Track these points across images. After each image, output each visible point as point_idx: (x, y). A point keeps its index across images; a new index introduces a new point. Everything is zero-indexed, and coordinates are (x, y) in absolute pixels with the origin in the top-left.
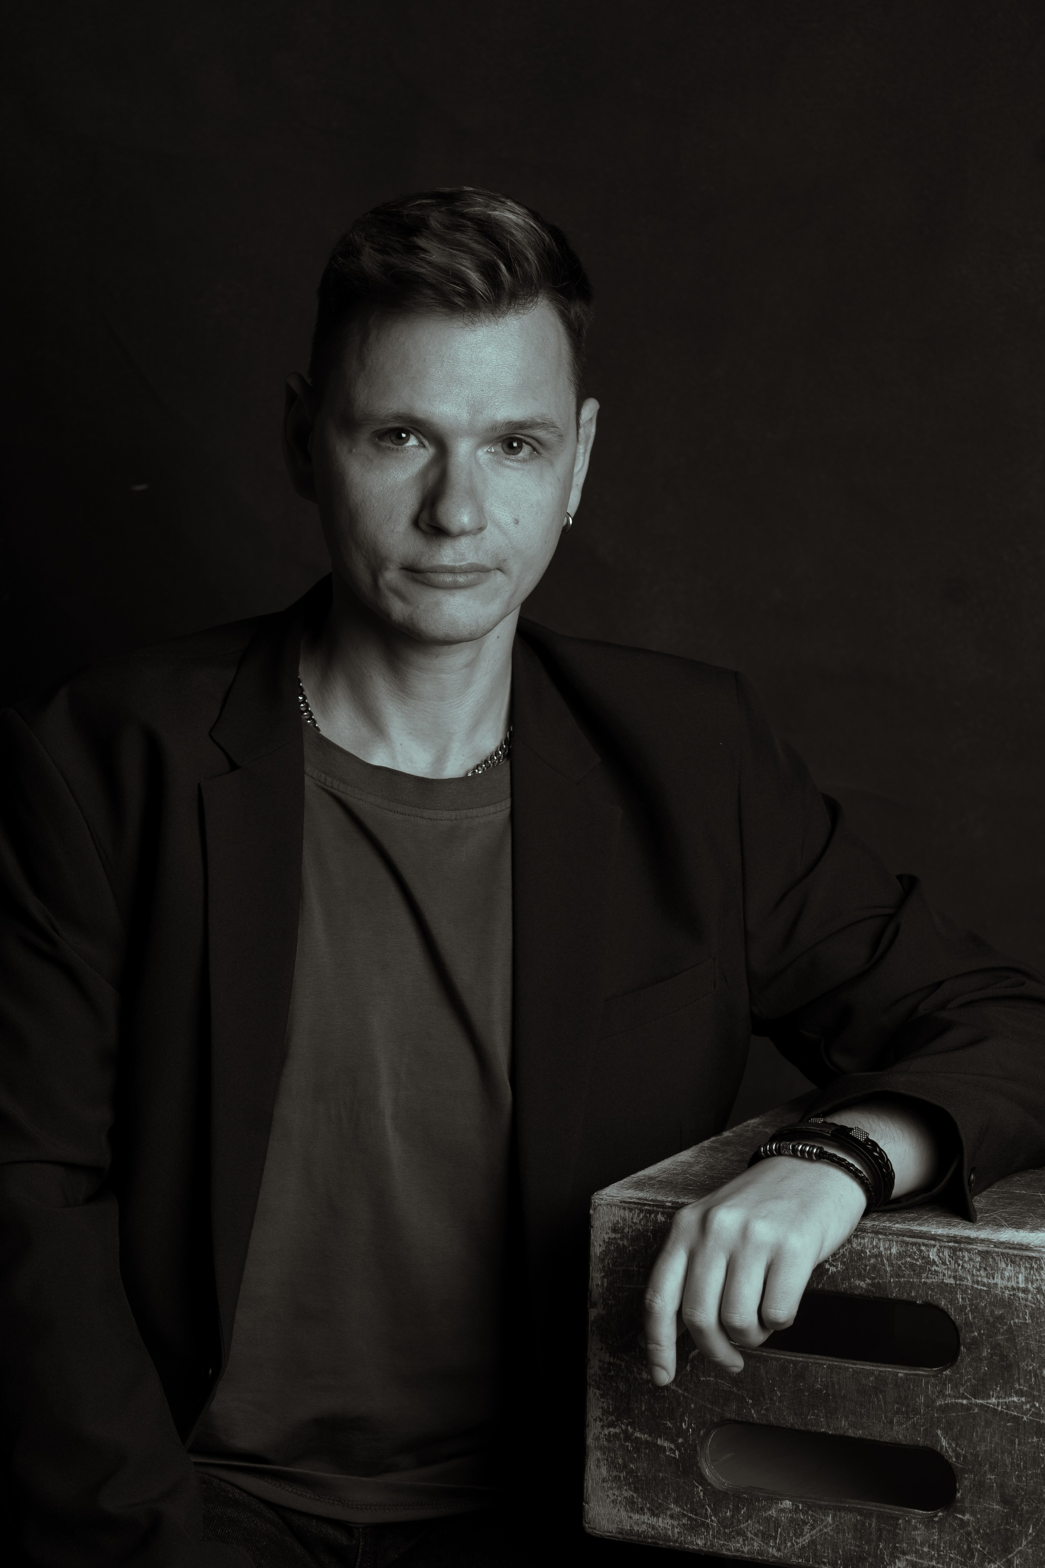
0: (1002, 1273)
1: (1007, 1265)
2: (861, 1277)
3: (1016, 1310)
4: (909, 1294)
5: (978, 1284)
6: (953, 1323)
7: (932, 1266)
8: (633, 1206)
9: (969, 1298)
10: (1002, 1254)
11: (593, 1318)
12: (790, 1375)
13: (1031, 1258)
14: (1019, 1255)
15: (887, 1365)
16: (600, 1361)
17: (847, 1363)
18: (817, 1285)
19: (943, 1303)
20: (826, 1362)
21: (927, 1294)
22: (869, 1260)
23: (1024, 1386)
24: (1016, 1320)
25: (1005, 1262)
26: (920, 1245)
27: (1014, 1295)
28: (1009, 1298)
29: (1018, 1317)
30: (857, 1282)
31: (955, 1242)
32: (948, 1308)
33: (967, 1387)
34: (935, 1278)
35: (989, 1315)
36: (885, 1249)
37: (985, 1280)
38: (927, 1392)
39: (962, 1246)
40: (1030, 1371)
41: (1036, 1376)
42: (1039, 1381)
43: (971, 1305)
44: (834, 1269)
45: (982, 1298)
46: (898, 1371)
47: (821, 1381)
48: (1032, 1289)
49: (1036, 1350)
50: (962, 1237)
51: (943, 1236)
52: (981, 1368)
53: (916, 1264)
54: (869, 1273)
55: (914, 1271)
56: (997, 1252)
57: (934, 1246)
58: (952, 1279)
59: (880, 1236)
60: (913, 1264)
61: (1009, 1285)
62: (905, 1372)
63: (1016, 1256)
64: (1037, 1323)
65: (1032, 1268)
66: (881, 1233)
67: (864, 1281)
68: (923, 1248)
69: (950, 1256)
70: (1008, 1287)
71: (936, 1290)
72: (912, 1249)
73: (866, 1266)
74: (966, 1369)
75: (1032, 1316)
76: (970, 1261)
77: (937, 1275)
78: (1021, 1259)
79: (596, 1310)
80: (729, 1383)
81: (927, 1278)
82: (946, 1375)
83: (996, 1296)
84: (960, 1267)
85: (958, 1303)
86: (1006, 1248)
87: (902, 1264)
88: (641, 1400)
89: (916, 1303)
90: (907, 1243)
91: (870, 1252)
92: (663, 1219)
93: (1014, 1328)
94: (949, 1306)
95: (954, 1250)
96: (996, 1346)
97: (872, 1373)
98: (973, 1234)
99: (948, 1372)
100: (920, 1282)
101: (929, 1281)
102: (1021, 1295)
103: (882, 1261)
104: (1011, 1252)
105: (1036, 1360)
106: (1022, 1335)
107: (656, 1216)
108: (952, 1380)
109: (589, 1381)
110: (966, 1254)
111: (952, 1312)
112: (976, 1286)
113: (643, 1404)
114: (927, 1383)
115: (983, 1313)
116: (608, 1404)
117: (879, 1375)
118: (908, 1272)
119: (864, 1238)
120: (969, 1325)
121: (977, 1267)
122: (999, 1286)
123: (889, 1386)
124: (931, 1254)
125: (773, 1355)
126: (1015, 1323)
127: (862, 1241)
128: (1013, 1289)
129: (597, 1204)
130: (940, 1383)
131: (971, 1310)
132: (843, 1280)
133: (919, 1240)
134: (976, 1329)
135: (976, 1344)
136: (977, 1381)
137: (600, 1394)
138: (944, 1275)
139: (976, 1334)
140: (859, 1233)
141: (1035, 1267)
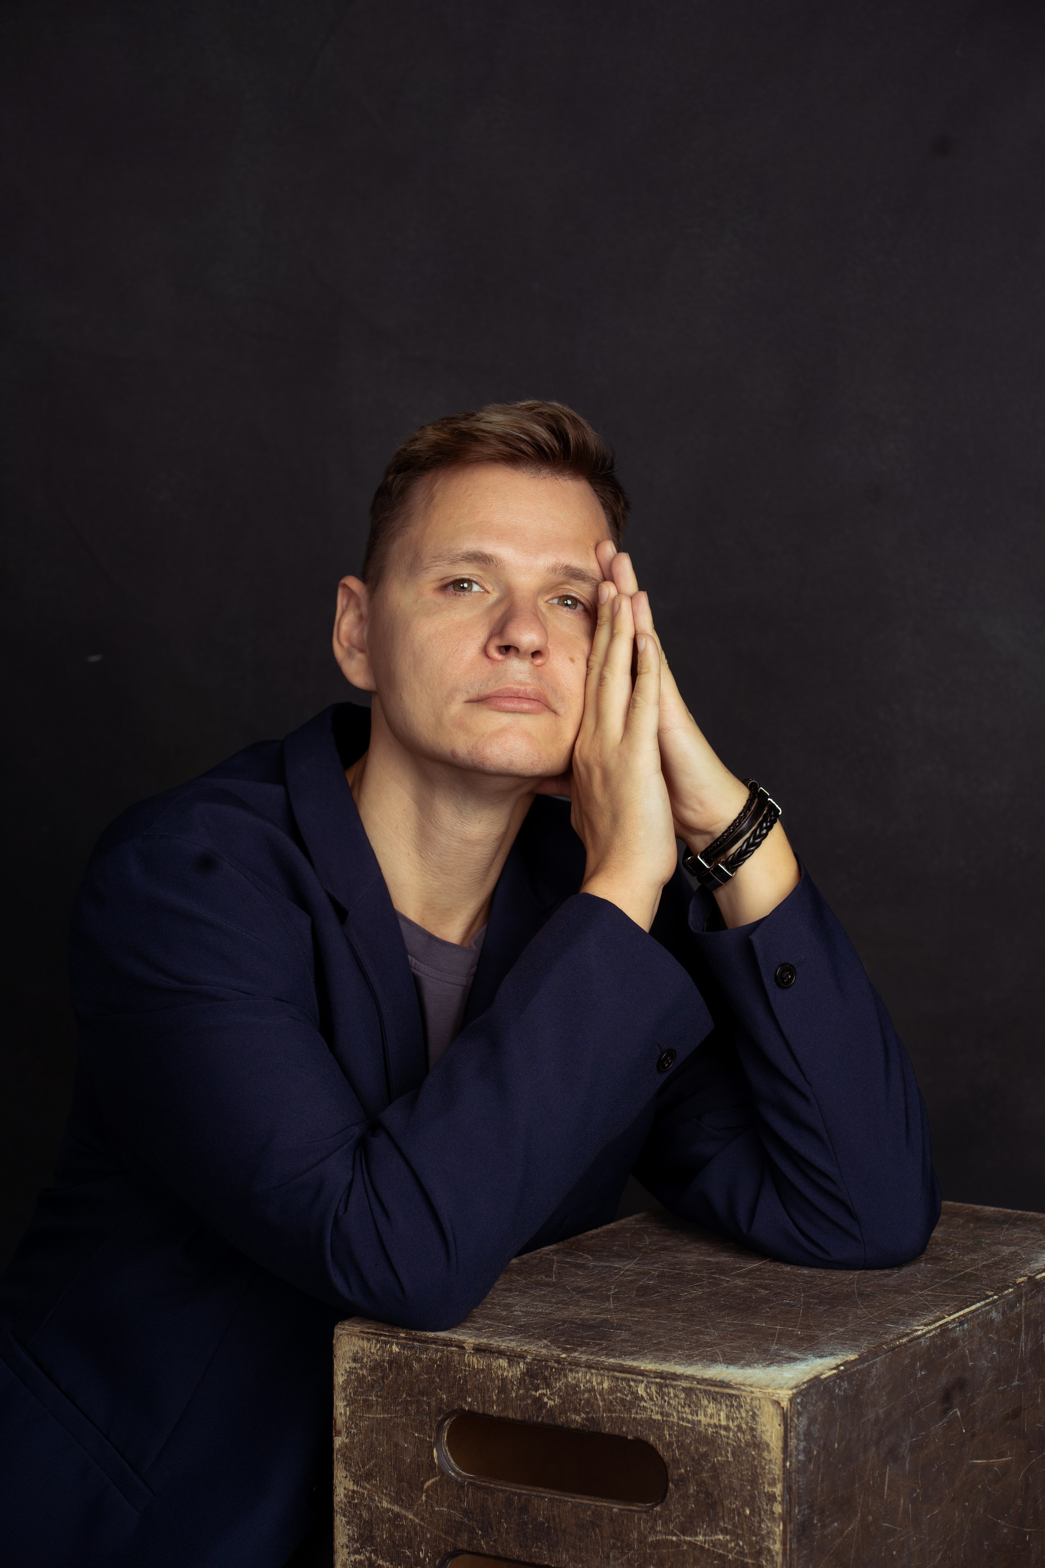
0: (705, 1410)
1: (709, 1402)
2: (577, 1411)
3: (719, 1447)
4: (620, 1429)
5: (683, 1421)
6: (661, 1459)
7: (641, 1402)
8: (370, 1336)
9: (675, 1435)
10: (705, 1391)
11: (337, 1446)
12: (515, 1507)
13: (731, 1396)
14: (720, 1393)
15: (604, 1500)
16: (345, 1489)
17: (568, 1496)
18: (538, 1417)
19: (652, 1439)
20: (548, 1495)
21: (637, 1429)
22: (584, 1395)
23: (729, 1524)
24: (720, 1458)
25: (707, 1399)
26: (629, 1381)
27: (717, 1432)
28: (712, 1436)
29: (721, 1455)
30: (573, 1416)
31: (661, 1378)
32: (656, 1444)
33: (676, 1523)
34: (643, 1414)
35: (694, 1452)
36: (598, 1384)
37: (690, 1417)
38: (640, 1528)
39: (668, 1382)
40: (734, 1510)
41: (739, 1514)
42: (742, 1520)
43: (678, 1441)
44: (552, 1403)
45: (687, 1435)
46: (613, 1506)
47: (543, 1514)
48: (733, 1427)
49: (738, 1488)
50: (668, 1373)
51: (650, 1371)
52: (688, 1505)
53: (626, 1399)
54: (583, 1407)
55: (624, 1406)
56: (700, 1389)
57: (642, 1382)
58: (659, 1415)
59: (593, 1371)
60: (623, 1399)
61: (712, 1422)
62: (620, 1507)
63: (717, 1393)
64: (739, 1462)
65: (732, 1406)
66: (593, 1368)
67: (580, 1415)
68: (632, 1383)
69: (656, 1392)
70: (710, 1425)
71: (645, 1426)
72: (622, 1384)
73: (581, 1400)
74: (674, 1506)
75: (733, 1454)
76: (675, 1397)
77: (646, 1411)
78: (722, 1397)
79: (340, 1438)
80: (460, 1514)
81: (637, 1413)
82: (656, 1512)
83: (700, 1432)
84: (666, 1404)
85: (666, 1439)
86: (708, 1385)
87: (613, 1398)
88: (382, 1528)
89: (626, 1438)
90: (617, 1378)
91: (584, 1386)
92: (398, 1350)
93: (718, 1466)
94: (658, 1442)
95: (660, 1386)
96: (701, 1484)
97: (589, 1507)
98: (679, 1369)
99: (658, 1508)
100: (630, 1417)
101: (638, 1417)
102: (723, 1432)
103: (595, 1395)
104: (712, 1389)
105: (738, 1498)
106: (725, 1473)
107: (391, 1347)
108: (662, 1517)
109: (336, 1508)
110: (672, 1390)
111: (660, 1448)
112: (681, 1423)
113: (384, 1532)
114: (639, 1519)
115: (688, 1450)
116: (353, 1531)
117: (595, 1509)
118: (619, 1407)
119: (577, 1372)
120: (676, 1461)
121: (681, 1404)
122: (703, 1423)
123: (605, 1521)
124: (639, 1389)
125: (500, 1487)
126: (718, 1461)
127: (577, 1375)
128: (715, 1426)
129: (339, 1334)
130: (651, 1519)
131: (677, 1446)
132: (560, 1414)
133: (628, 1376)
134: (682, 1465)
135: (682, 1481)
136: (685, 1518)
137: (346, 1522)
138: (652, 1411)
139: (683, 1470)
140: (573, 1367)
141: (735, 1404)
